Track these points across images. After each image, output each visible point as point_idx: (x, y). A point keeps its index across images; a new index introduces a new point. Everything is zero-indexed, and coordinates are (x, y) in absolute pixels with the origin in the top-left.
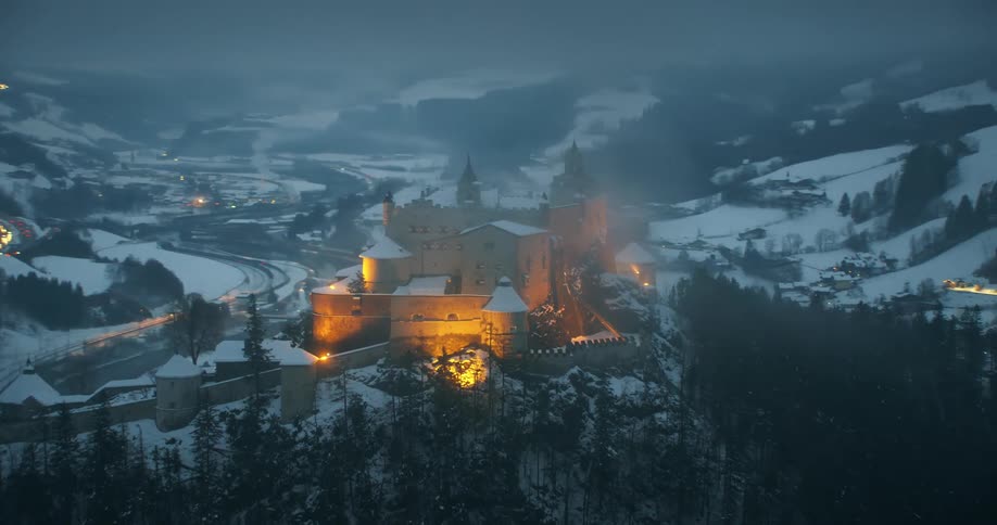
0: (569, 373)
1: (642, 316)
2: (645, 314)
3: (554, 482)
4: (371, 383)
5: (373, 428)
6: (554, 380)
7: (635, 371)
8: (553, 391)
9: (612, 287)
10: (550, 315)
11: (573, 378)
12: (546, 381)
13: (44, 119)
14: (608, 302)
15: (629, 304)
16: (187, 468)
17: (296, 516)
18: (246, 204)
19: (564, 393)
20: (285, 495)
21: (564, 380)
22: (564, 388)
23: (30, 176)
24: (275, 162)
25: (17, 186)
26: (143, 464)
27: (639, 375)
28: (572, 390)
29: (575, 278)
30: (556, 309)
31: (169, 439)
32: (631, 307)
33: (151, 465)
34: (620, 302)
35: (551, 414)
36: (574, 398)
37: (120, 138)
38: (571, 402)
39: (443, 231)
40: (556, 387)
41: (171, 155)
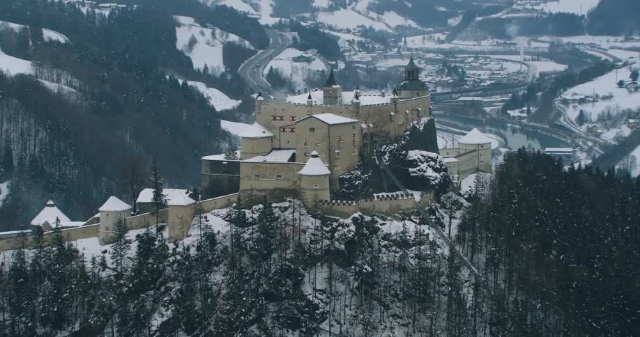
0: (352, 217)
1: (433, 180)
2: (435, 180)
3: (331, 287)
4: (227, 219)
5: (221, 247)
6: (341, 220)
7: (412, 217)
8: (340, 228)
9: (415, 160)
10: (357, 178)
11: (355, 220)
12: (337, 221)
13: (353, 9)
14: (411, 170)
15: (425, 172)
16: (110, 269)
17: (165, 302)
18: (483, 84)
19: (346, 230)
20: (163, 289)
21: (349, 221)
22: (348, 226)
23: (309, 60)
24: (534, 44)
25: (295, 70)
26: (84, 266)
27: (415, 220)
28: (353, 228)
29: (384, 153)
30: (363, 174)
31: (104, 250)
32: (426, 174)
33: (89, 265)
34: (419, 170)
35: (337, 243)
36: (353, 233)
37: (414, 25)
38: (350, 235)
39: (293, 120)
40: (343, 225)
41: (449, 40)
